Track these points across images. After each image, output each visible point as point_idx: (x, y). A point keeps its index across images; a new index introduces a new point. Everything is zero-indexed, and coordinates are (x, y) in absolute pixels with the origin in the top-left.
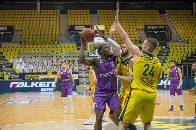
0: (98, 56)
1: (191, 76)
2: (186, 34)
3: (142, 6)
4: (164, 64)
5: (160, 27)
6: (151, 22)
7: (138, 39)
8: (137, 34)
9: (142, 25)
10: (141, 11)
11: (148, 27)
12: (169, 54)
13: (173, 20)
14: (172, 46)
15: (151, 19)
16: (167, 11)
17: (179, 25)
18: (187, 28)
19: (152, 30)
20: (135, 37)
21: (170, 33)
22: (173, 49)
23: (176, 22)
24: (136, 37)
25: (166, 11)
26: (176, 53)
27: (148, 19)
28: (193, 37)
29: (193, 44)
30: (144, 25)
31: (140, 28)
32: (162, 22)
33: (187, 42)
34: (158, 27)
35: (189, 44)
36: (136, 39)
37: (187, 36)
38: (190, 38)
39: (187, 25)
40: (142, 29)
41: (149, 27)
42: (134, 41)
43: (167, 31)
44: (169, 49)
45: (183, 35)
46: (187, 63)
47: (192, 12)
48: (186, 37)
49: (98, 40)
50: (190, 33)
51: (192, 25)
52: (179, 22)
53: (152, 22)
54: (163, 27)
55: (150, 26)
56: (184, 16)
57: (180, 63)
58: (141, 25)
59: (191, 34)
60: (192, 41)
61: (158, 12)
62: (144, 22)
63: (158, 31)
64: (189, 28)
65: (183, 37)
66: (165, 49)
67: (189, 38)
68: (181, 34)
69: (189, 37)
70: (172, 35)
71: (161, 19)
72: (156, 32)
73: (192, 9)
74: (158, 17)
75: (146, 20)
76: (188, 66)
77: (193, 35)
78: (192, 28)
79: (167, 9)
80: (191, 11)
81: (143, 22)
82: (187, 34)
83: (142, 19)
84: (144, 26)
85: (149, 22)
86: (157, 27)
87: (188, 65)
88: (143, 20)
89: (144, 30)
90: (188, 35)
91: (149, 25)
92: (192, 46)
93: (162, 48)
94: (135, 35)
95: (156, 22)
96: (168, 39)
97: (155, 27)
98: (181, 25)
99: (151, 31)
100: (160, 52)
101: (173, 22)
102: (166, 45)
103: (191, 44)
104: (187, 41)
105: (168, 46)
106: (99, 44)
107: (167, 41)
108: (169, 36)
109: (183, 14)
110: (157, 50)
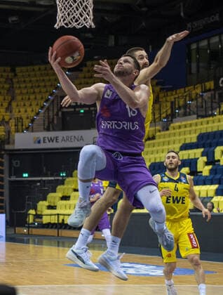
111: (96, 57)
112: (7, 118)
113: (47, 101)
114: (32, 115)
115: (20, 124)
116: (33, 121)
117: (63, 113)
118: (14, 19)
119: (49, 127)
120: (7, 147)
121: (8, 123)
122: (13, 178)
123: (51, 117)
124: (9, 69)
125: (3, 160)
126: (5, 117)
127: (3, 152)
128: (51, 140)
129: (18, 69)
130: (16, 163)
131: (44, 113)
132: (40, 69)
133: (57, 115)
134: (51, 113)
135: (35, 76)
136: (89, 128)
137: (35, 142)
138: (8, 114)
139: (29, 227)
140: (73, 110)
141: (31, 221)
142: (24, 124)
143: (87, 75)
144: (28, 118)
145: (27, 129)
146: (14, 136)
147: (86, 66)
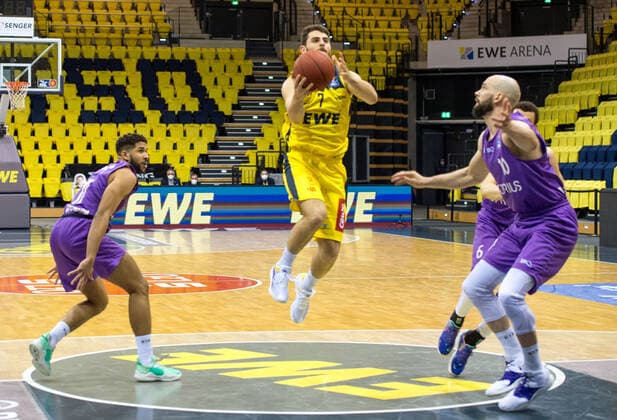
0: (8, 89)
1: (366, 178)
2: (351, 11)
4: (265, 128)
7: (164, 27)
8: (161, 9)
20: (152, 20)
21: (288, 8)
24: (155, 18)
28: (377, 26)
29: (375, 53)
33: (355, 46)
35: (360, 52)
36: (156, 27)
37: (354, 22)
38: (367, 29)
42: (151, 37)
45: (340, 17)
46: (354, 126)
48: (351, 25)
49: (9, 26)
50: (366, 11)
59: (369, 14)
60: (374, 41)
65: (338, 25)
66: (271, 68)
67: (360, 29)
68: (332, 12)
69: (363, 25)
70: (296, 14)
72: (235, 3)
77: (378, 18)
82: (356, 13)
90: (357, 17)
92: (373, 59)
93: (257, 67)
94: (154, 13)
96: (281, 30)
100: (249, 79)
102: (275, 55)
103: (369, 53)
104: (354, 39)
105: (282, 58)
106: (12, 44)
107: (279, 36)
108: (284, 19)
110: (239, 70)
112: (413, 14)
114: (459, 8)
115: (436, 24)
116: (459, 18)
117: (514, 4)
119: (488, 29)
120: (413, 65)
121: (414, 22)
122: (424, 120)
123: (493, 12)
125: (406, 89)
126: (411, 12)
127: (406, 75)
128: (492, 53)
130: (429, 94)
131: (480, 5)
133: (503, 6)
134: (492, 5)
136: (561, 33)
137: (463, 57)
138: (416, 6)
139: (452, 209)
141: (456, 198)
142: (443, 23)
144: (450, 14)
145: (449, 33)
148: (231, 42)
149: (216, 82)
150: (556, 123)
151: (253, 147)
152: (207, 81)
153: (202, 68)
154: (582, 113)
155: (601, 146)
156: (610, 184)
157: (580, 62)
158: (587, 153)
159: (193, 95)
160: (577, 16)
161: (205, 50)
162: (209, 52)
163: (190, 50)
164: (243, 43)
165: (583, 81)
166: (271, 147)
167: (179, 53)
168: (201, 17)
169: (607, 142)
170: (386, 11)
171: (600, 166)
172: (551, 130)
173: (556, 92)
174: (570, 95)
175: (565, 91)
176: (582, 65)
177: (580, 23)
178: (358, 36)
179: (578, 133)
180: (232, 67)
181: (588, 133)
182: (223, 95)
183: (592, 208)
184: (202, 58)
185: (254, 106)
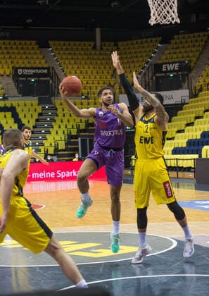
2: (85, 82)
3: (8, 34)
4: (48, 136)
5: (40, 71)
6: (23, 63)
7: (1, 92)
9: (8, 68)
10: (7, 42)
11: (19, 70)
12: (56, 118)
13: (62, 59)
14: (61, 104)
15: (24, 56)
16: (51, 43)
17: (73, 68)
18: (87, 73)
19: (27, 76)
21: (56, 82)
22: (63, 110)
23: (67, 62)
25: (49, 42)
26: (67, 117)
27: (18, 56)
28: (96, 89)
29: (96, 101)
30: (11, 66)
31: (5, 72)
32: (43, 61)
33: (87, 98)
34: (36, 71)
35: (90, 101)
38: (92, 90)
39: (86, 67)
40: (8, 74)
41: (21, 70)
43: (52, 78)
44: (56, 109)
46: (87, 134)
47: (95, 45)
48: (85, 89)
50: (91, 82)
51: (94, 68)
52: (72, 62)
53: (26, 61)
54: (46, 71)
55: (23, 68)
56: (82, 52)
57: (75, 134)
58: (5, 66)
59: (93, 83)
61: (36, 44)
62: (12, 62)
63: (36, 79)
64: (89, 72)
66: (50, 109)
69: (90, 89)
71: (41, 56)
72: (33, 80)
73: (94, 40)
74: (35, 53)
75: (15, 58)
76: (88, 139)
77: (97, 85)
78: (95, 72)
79: (52, 40)
80: (92, 43)
81: (9, 61)
82: (87, 83)
83: (7, 56)
84: (11, 69)
85: (21, 61)
86: (34, 71)
87: (89, 136)
88: (10, 57)
89: (11, 76)
90: (88, 85)
91: (20, 68)
93: (44, 109)
95: (32, 61)
96: (53, 91)
97: (32, 72)
98: (76, 67)
99: (25, 79)
100: (40, 114)
101: (62, 61)
102: (51, 103)
103: (93, 101)
104: (86, 95)
105: (54, 104)
107: (53, 95)
108: (55, 88)
109: (79, 47)
110: (35, 110)
111: (181, 32)
112: (112, 83)
113: (143, 68)
117: (156, 77)
118: (116, 4)
121: (113, 86)
123: (148, 81)
124: (113, 43)
129: (120, 43)
131: (142, 78)
132: (137, 43)
133: (152, 79)
134: (147, 78)
135: (134, 48)
136: (178, 89)
138: (113, 79)
140: (164, 74)
143: (175, 46)
146: (118, 97)
147: (173, 39)
148: (31, 98)
149: (25, 116)
150: (176, 129)
151: (43, 145)
152: (21, 116)
153: (18, 110)
154: (188, 125)
155: (196, 139)
156: (200, 156)
157: (187, 102)
158: (190, 143)
159: (15, 122)
160: (184, 82)
161: (20, 102)
162: (22, 103)
163: (13, 102)
164: (37, 98)
165: (188, 111)
166: (51, 145)
167: (8, 103)
168: (18, 87)
169: (199, 137)
170: (100, 82)
171: (196, 148)
172: (174, 133)
173: (176, 115)
174: (182, 117)
175: (180, 115)
176: (187, 104)
177: (186, 85)
178: (88, 94)
179: (186, 134)
180: (32, 109)
181: (190, 133)
182: (29, 122)
183: (193, 166)
184: (18, 105)
185: (42, 126)
